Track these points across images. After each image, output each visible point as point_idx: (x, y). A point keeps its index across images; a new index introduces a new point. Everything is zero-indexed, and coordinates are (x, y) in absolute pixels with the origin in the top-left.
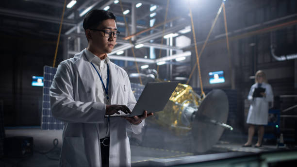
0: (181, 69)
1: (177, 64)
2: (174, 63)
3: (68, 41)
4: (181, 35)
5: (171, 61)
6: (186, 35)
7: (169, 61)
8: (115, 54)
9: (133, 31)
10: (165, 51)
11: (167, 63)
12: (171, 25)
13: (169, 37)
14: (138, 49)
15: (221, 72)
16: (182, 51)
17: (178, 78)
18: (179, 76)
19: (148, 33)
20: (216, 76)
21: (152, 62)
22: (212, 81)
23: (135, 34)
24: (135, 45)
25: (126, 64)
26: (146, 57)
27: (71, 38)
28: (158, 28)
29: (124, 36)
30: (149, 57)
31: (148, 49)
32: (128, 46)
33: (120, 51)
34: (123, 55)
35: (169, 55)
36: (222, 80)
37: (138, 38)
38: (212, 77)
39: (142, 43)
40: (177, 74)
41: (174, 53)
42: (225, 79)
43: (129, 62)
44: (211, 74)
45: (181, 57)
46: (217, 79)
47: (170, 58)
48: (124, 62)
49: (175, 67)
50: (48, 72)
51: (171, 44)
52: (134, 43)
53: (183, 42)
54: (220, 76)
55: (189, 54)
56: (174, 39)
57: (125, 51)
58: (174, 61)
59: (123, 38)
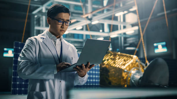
0: (130, 40)
1: (127, 36)
2: (124, 36)
3: (35, 19)
4: (129, 12)
5: (122, 34)
6: (134, 12)
7: (120, 34)
8: (75, 29)
9: (90, 10)
10: (117, 26)
11: (119, 36)
12: (121, 5)
13: (119, 14)
14: (94, 25)
15: (164, 43)
16: (131, 26)
17: (128, 48)
18: (130, 46)
19: (103, 12)
20: (160, 46)
21: (106, 35)
22: (157, 51)
23: (92, 12)
24: (92, 22)
25: (84, 37)
26: (101, 31)
27: (38, 16)
28: (111, 7)
29: (82, 14)
30: (103, 31)
31: (103, 25)
32: (86, 22)
33: (79, 27)
34: (82, 29)
35: (121, 29)
36: (165, 50)
37: (94, 15)
38: (157, 47)
39: (98, 20)
40: (128, 45)
41: (124, 27)
42: (168, 49)
43: (87, 35)
44: (155, 45)
45: (130, 31)
46: (160, 49)
47: (121, 31)
48: (82, 35)
49: (125, 39)
50: (17, 47)
51: (122, 20)
52: (90, 19)
53: (132, 18)
54: (163, 46)
55: (136, 28)
56: (124, 15)
57: (83, 26)
58: (125, 34)
59: (81, 16)
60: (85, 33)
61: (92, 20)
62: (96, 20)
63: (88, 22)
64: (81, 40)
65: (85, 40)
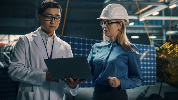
8: (152, 15)
24: (169, 6)
25: (164, 23)
32: (163, 7)
33: (155, 12)
39: (176, 4)
43: (166, 21)
48: (161, 21)
57: (160, 11)
60: (164, 18)
61: (170, 5)
62: (174, 4)
63: (165, 7)
64: (160, 26)
65: (164, 26)
